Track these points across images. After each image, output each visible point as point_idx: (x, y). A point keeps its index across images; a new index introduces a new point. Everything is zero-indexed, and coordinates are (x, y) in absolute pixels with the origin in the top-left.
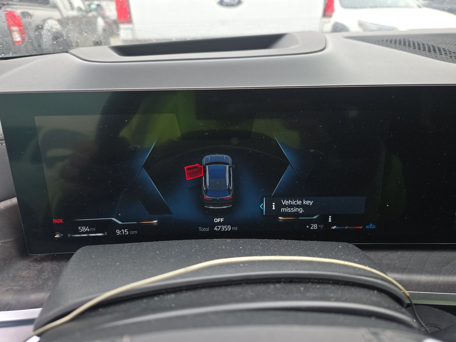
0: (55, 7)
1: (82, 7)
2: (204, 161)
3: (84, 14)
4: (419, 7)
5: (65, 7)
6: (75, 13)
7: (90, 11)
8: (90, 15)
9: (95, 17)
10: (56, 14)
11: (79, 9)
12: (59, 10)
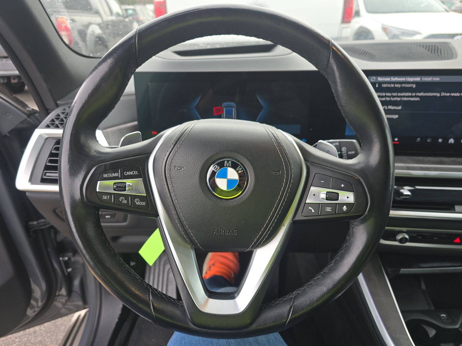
0: (97, 13)
1: (120, 12)
2: (223, 106)
3: (121, 18)
4: (447, 11)
5: (105, 13)
6: (114, 18)
7: (127, 16)
8: (127, 20)
9: (131, 22)
10: (98, 20)
11: (118, 15)
12: (100, 16)
